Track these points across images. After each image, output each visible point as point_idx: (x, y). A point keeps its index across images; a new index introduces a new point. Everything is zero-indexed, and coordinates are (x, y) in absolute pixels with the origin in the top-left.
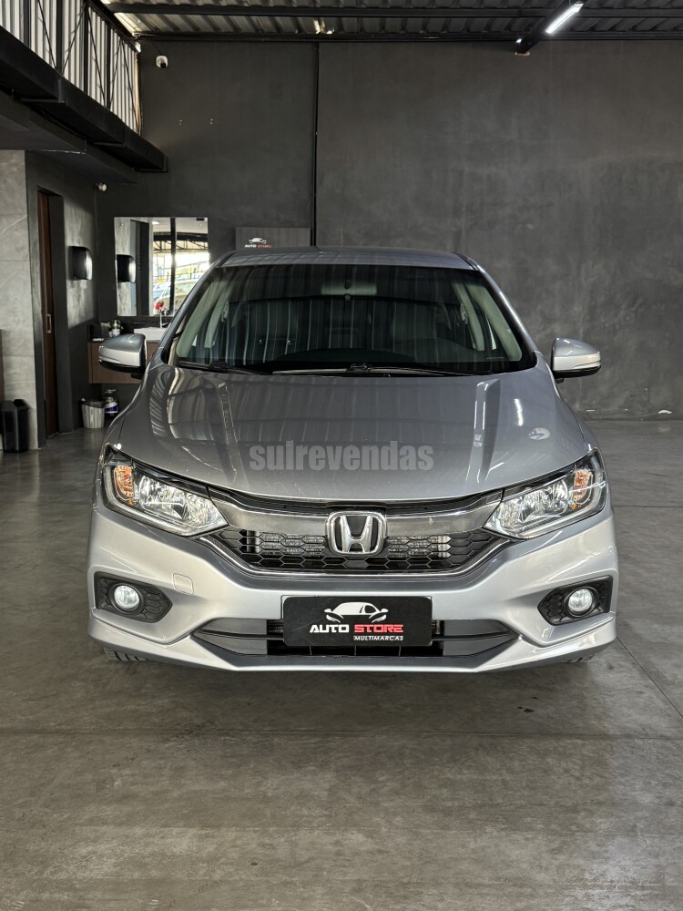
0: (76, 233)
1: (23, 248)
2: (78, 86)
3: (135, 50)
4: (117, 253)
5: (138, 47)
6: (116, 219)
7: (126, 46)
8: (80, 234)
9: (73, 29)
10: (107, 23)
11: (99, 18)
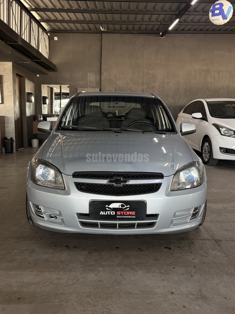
0: (29, 89)
1: (11, 92)
2: (27, 41)
3: (48, 35)
4: (42, 96)
5: (49, 34)
6: (42, 85)
7: (45, 33)
8: (30, 89)
9: (26, 25)
10: (38, 25)
11: (35, 23)
